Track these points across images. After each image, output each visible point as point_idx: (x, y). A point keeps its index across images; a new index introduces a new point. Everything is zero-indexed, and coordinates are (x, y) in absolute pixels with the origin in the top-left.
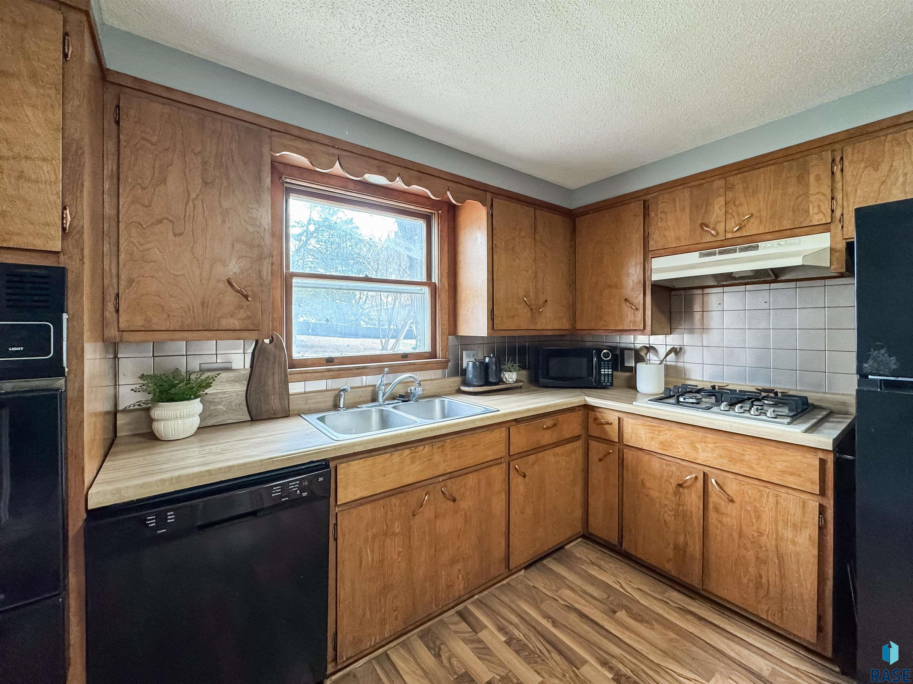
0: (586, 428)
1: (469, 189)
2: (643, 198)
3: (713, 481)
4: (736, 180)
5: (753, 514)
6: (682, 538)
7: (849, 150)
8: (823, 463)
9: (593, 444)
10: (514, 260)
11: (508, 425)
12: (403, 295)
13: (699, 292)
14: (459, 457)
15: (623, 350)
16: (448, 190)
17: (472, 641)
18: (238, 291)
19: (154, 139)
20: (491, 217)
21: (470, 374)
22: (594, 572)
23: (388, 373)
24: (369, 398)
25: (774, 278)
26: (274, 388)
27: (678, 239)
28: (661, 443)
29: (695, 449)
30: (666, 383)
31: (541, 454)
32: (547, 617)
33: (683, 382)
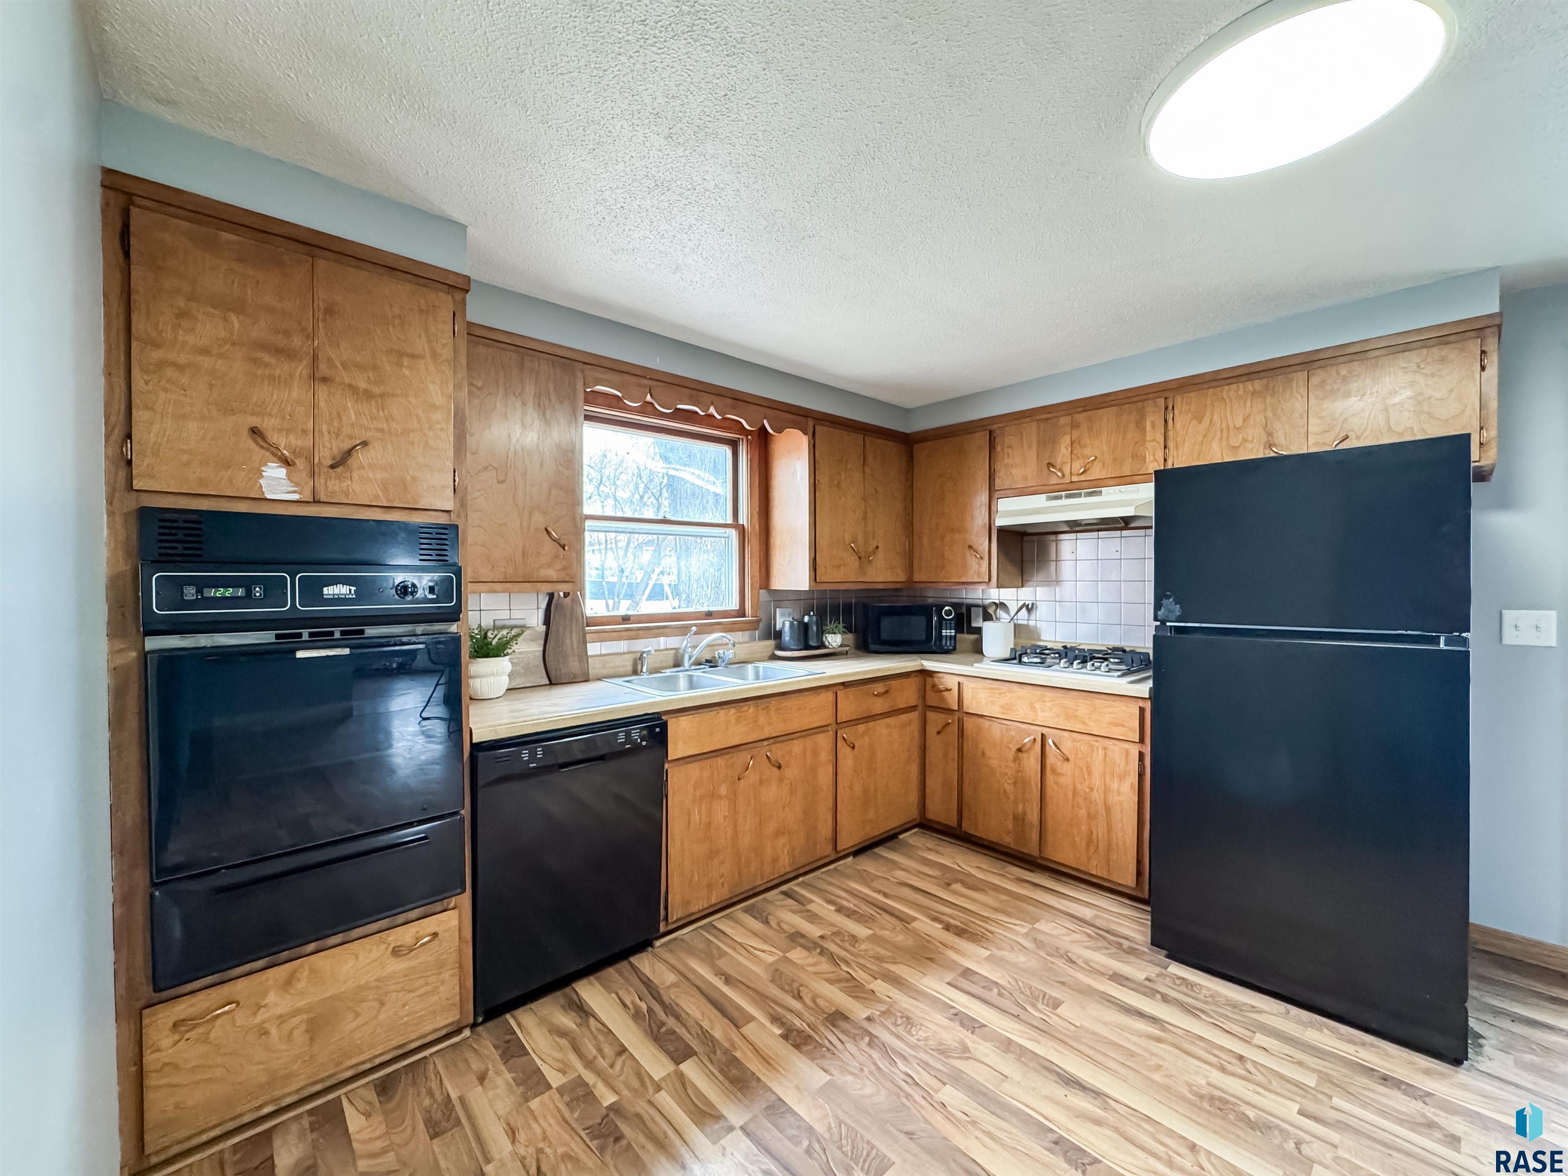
0: (924, 697)
1: (790, 416)
2: (990, 428)
3: (1050, 741)
4: (1080, 417)
5: (1085, 770)
6: (1020, 807)
7: (1179, 399)
8: (1142, 710)
9: (931, 715)
10: (840, 498)
11: (835, 689)
12: (704, 539)
13: (1053, 537)
14: (784, 721)
15: (969, 607)
16: (765, 418)
17: (801, 912)
18: (555, 541)
19: (480, 384)
20: (813, 448)
21: (787, 637)
22: (931, 857)
23: (695, 634)
24: (671, 663)
25: (1123, 524)
26: (572, 648)
27: (1025, 478)
28: (1002, 707)
29: (1033, 708)
30: (1015, 644)
31: (871, 724)
32: (879, 892)
33: (1034, 642)
